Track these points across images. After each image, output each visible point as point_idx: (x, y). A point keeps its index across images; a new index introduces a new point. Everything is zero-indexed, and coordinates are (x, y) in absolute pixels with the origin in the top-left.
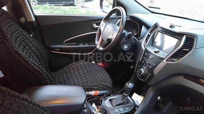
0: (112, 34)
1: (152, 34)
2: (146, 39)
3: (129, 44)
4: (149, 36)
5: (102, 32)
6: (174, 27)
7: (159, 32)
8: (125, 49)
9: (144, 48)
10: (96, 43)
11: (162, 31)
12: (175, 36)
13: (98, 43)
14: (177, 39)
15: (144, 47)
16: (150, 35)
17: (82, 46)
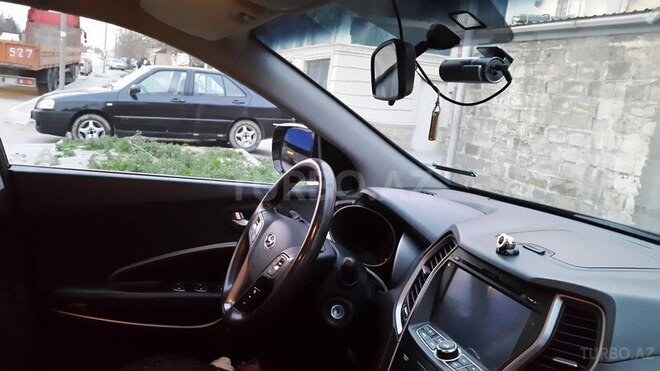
0: (279, 259)
1: (435, 270)
2: (412, 288)
3: (351, 305)
4: (422, 277)
5: (252, 245)
6: (516, 254)
7: (457, 266)
8: (331, 322)
9: (400, 329)
10: (227, 287)
11: (468, 264)
12: (520, 294)
13: (231, 287)
14: (528, 307)
15: (403, 323)
16: (427, 275)
17: (180, 292)
